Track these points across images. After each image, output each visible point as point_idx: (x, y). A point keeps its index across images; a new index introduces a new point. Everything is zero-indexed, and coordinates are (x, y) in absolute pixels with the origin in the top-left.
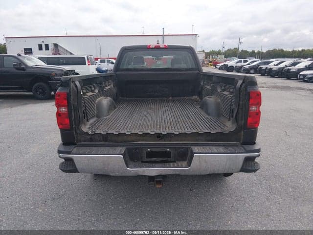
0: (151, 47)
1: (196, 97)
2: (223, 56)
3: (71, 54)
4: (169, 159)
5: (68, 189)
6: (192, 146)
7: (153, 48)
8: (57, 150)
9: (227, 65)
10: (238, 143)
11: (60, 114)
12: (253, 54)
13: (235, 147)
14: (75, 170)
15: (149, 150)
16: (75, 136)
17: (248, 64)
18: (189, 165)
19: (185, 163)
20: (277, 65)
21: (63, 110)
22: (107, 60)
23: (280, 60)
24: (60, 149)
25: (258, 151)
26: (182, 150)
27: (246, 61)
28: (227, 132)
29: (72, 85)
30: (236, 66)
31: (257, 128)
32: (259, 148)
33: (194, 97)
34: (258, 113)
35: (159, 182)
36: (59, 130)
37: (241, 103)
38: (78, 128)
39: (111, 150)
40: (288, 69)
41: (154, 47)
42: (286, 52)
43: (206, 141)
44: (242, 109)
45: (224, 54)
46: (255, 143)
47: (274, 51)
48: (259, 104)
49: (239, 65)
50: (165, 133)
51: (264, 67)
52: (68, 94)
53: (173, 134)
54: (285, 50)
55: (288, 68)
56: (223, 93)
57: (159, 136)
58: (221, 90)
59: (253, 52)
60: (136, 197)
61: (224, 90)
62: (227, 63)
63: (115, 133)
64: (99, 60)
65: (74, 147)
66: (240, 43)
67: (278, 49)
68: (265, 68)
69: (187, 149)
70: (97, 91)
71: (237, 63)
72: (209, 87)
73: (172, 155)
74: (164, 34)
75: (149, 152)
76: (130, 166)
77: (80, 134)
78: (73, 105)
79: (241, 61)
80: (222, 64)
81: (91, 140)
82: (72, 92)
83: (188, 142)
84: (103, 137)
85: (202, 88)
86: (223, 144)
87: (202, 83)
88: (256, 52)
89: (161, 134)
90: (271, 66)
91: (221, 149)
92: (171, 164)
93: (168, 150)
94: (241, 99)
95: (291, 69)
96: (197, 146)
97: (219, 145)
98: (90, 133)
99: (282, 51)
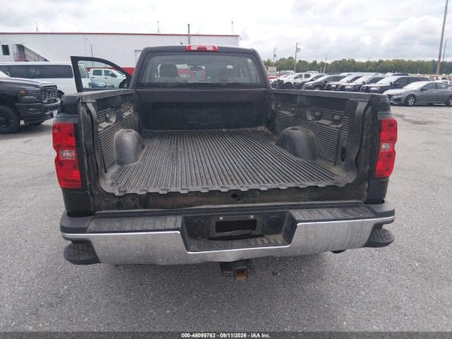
0: (192, 48)
1: (263, 128)
2: (275, 68)
3: (46, 60)
4: (254, 233)
5: (73, 285)
6: (291, 209)
7: (194, 51)
8: (59, 226)
9: (283, 81)
10: (360, 201)
11: (61, 161)
12: (314, 66)
13: (357, 209)
14: (95, 260)
15: (221, 218)
16: (91, 199)
17: (312, 80)
18: (289, 241)
19: (280, 237)
20: (351, 81)
21: (68, 154)
22: (105, 71)
23: (354, 75)
24: (65, 225)
25: (392, 213)
26: (275, 216)
27: (307, 76)
28: (342, 185)
29: (82, 109)
30: (295, 83)
31: (387, 177)
32: (392, 209)
33: (260, 128)
34: (391, 155)
35: (241, 272)
36: (61, 189)
37: (364, 137)
38: (95, 185)
39: (158, 223)
40: (367, 87)
41: (195, 49)
42: (358, 63)
43: (310, 199)
44: (366, 147)
45: (276, 65)
46: (383, 202)
47: (343, 62)
48: (393, 140)
49: (299, 81)
50: (246, 190)
51: (334, 84)
52: (75, 125)
53: (259, 190)
54: (357, 60)
55: (366, 85)
56: (319, 122)
57: (236, 195)
58: (313, 118)
59: (315, 63)
60: (191, 292)
61: (319, 118)
62: (281, 78)
63: (161, 192)
64: (92, 70)
65: (91, 220)
66: (298, 50)
67: (347, 60)
68: (335, 86)
69: (283, 215)
70: (113, 120)
71: (296, 78)
72: (287, 113)
73: (259, 225)
74: (191, 33)
75: (221, 222)
76: (192, 247)
77: (98, 196)
78: (86, 146)
79: (300, 76)
80: (276, 80)
81: (119, 206)
82: (82, 121)
83: (283, 204)
84: (140, 200)
85: (274, 114)
86: (337, 204)
87: (273, 107)
88: (318, 63)
89: (240, 190)
90: (343, 82)
91: (337, 212)
92: (258, 240)
93: (252, 217)
94: (365, 132)
95: (370, 87)
96: (299, 208)
97: (332, 206)
98: (117, 194)
99: (354, 62)
